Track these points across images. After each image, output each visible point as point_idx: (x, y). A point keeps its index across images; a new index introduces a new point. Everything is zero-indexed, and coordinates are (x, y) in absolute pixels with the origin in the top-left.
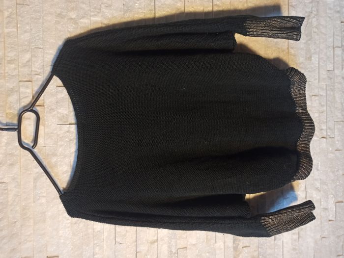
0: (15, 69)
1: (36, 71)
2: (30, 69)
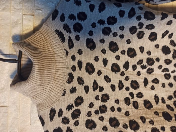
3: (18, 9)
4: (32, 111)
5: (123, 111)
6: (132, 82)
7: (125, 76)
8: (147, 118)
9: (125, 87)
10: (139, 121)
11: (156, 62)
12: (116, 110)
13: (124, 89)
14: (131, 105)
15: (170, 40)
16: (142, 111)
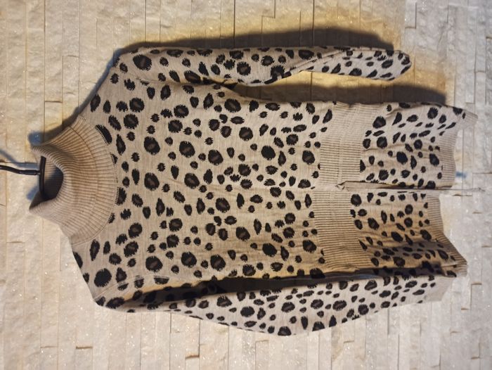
0: (40, 84)
1: (69, 89)
2: (61, 85)
3: (37, 94)
4: (63, 249)
5: (204, 243)
6: (218, 200)
7: (207, 192)
8: (238, 252)
9: (207, 209)
10: (226, 257)
11: (253, 171)
12: (192, 243)
13: (206, 211)
14: (216, 234)
15: (273, 137)
16: (233, 242)
